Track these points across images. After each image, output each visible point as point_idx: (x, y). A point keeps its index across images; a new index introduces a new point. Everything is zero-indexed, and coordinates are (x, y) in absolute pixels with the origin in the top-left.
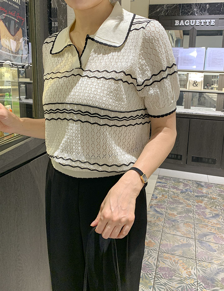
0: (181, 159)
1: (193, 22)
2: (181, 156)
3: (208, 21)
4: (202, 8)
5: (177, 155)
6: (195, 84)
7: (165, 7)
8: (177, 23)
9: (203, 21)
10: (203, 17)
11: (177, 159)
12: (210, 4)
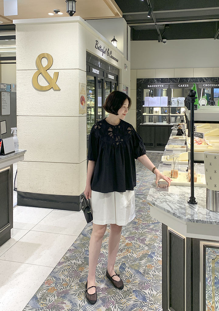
0: (152, 145)
1: (155, 86)
2: (152, 144)
3: (161, 85)
4: (158, 80)
5: (151, 144)
6: (156, 112)
7: (143, 79)
8: (148, 86)
9: (159, 85)
10: (159, 84)
11: (151, 145)
12: (161, 79)
